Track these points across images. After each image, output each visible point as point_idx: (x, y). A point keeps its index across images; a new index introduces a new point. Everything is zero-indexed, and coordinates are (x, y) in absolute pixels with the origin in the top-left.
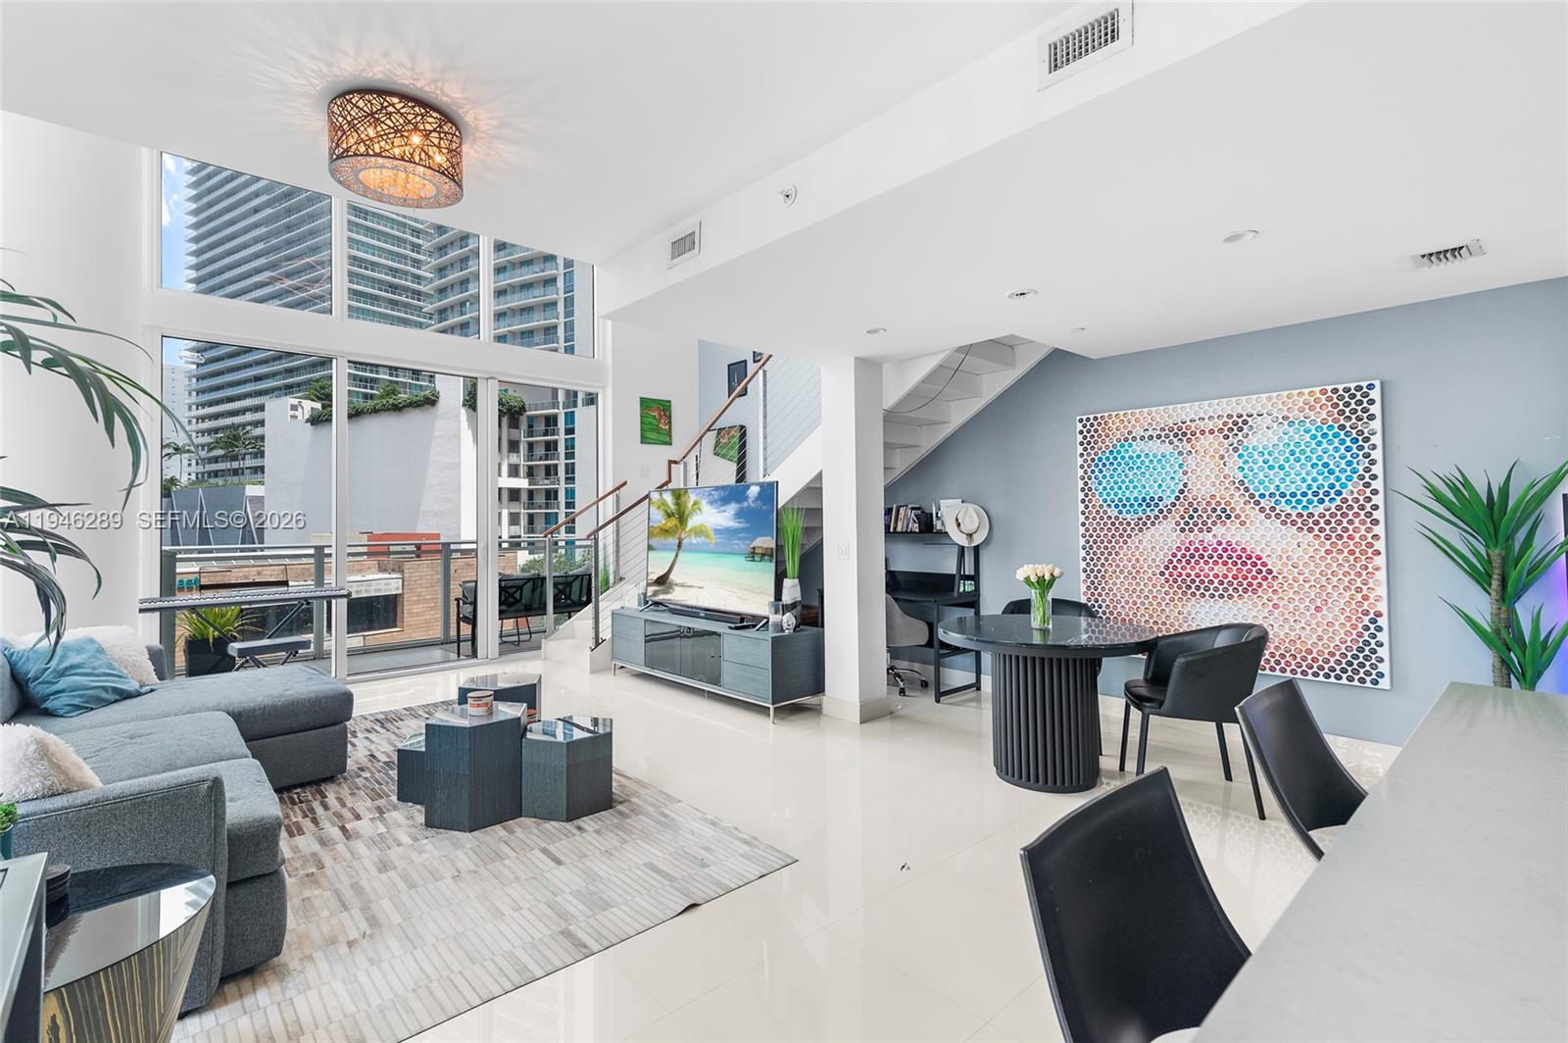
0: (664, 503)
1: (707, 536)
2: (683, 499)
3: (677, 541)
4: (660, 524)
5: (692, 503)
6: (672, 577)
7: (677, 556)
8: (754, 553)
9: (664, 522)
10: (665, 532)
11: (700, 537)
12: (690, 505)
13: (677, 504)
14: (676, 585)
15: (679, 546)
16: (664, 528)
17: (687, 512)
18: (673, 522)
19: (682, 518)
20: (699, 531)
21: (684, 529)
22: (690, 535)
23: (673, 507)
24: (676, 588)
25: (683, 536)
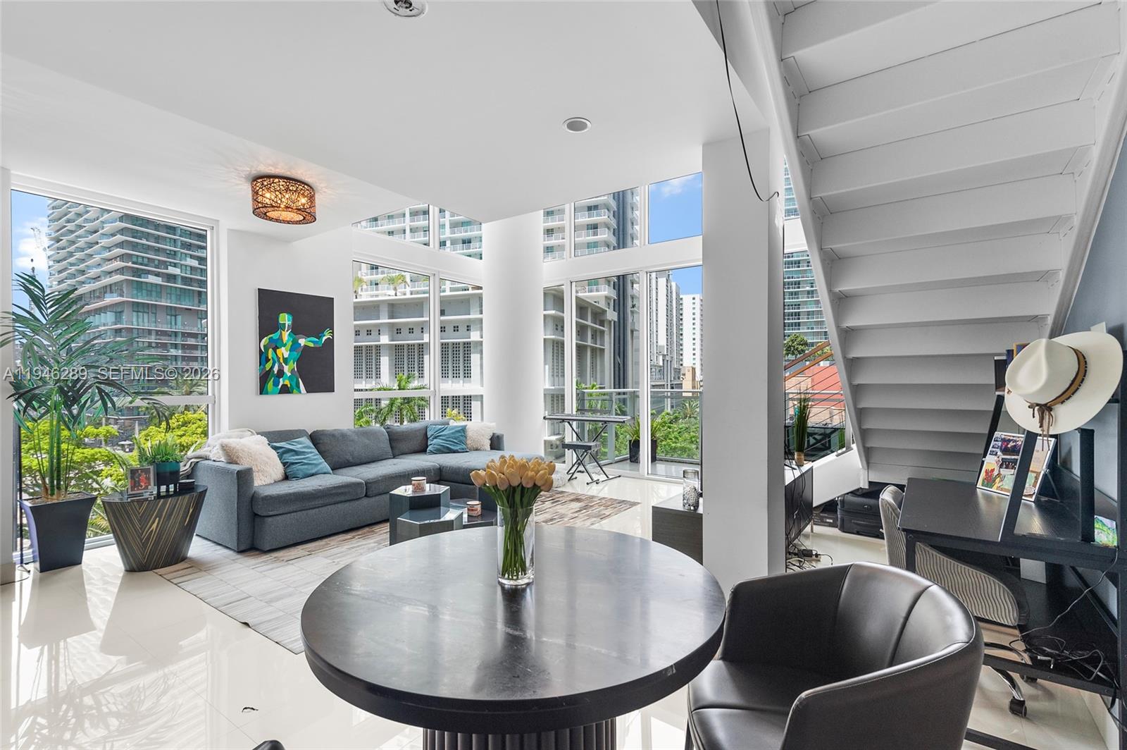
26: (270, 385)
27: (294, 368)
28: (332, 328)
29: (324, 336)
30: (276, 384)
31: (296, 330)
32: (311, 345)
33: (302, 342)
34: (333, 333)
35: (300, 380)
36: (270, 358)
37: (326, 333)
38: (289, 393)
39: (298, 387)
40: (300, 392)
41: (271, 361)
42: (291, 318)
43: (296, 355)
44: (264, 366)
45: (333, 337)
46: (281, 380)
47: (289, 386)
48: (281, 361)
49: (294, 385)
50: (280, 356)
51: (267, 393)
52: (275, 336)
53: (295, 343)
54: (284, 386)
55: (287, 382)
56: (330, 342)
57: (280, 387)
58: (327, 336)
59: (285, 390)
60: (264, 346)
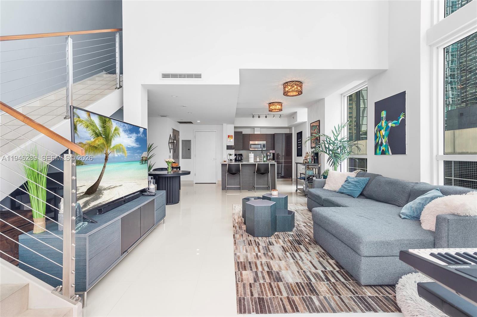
0: (92, 124)
1: (123, 152)
2: (108, 124)
3: (105, 155)
4: (88, 142)
5: (114, 129)
6: (101, 184)
7: (104, 167)
8: (142, 160)
9: (92, 140)
10: (94, 148)
11: (119, 152)
12: (113, 129)
13: (104, 127)
14: (105, 189)
15: (106, 159)
16: (93, 145)
17: (111, 135)
18: (100, 141)
19: (108, 139)
20: (119, 149)
21: (109, 146)
22: (113, 151)
23: (100, 129)
24: (105, 192)
25: (109, 151)
26: (378, 149)
27: (386, 141)
28: (405, 112)
29: (400, 118)
30: (380, 150)
31: (388, 119)
32: (394, 125)
33: (390, 125)
34: (405, 115)
35: (389, 147)
36: (378, 136)
37: (401, 116)
38: (385, 154)
39: (388, 151)
40: (389, 154)
41: (378, 138)
42: (385, 113)
43: (387, 132)
44: (376, 140)
45: (405, 117)
46: (382, 147)
47: (385, 150)
48: (382, 137)
49: (387, 150)
50: (381, 135)
51: (377, 154)
52: (380, 124)
53: (387, 126)
54: (383, 150)
55: (384, 149)
56: (404, 121)
57: (381, 151)
58: (402, 117)
59: (383, 153)
60: (376, 130)
